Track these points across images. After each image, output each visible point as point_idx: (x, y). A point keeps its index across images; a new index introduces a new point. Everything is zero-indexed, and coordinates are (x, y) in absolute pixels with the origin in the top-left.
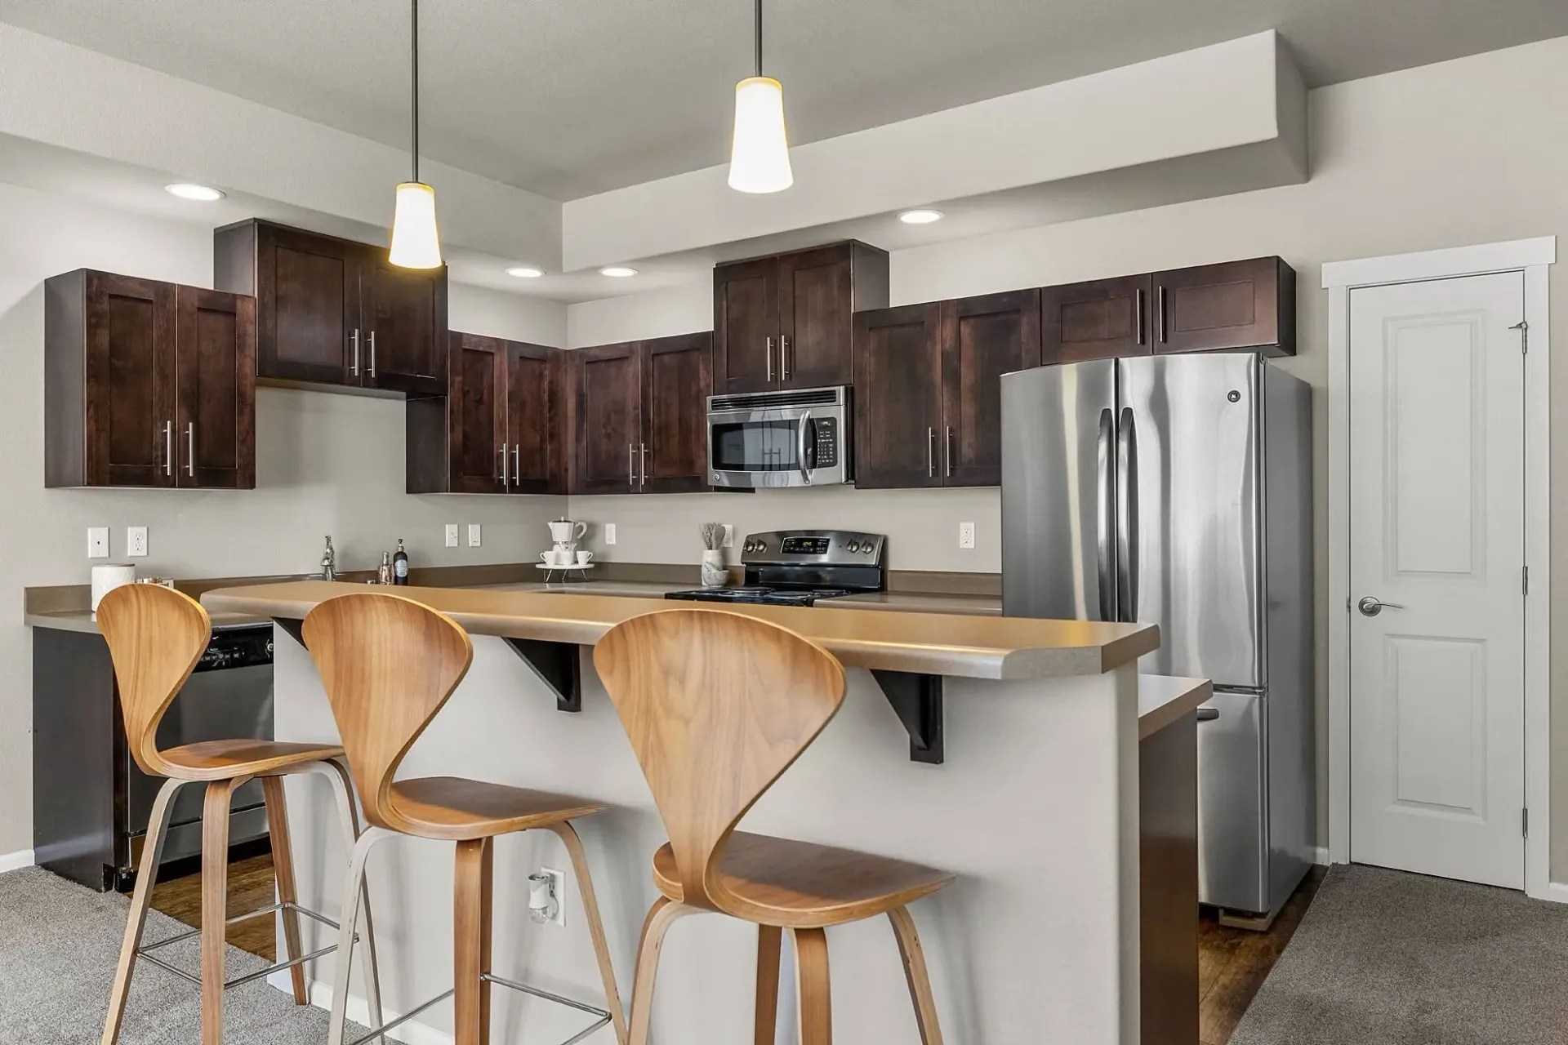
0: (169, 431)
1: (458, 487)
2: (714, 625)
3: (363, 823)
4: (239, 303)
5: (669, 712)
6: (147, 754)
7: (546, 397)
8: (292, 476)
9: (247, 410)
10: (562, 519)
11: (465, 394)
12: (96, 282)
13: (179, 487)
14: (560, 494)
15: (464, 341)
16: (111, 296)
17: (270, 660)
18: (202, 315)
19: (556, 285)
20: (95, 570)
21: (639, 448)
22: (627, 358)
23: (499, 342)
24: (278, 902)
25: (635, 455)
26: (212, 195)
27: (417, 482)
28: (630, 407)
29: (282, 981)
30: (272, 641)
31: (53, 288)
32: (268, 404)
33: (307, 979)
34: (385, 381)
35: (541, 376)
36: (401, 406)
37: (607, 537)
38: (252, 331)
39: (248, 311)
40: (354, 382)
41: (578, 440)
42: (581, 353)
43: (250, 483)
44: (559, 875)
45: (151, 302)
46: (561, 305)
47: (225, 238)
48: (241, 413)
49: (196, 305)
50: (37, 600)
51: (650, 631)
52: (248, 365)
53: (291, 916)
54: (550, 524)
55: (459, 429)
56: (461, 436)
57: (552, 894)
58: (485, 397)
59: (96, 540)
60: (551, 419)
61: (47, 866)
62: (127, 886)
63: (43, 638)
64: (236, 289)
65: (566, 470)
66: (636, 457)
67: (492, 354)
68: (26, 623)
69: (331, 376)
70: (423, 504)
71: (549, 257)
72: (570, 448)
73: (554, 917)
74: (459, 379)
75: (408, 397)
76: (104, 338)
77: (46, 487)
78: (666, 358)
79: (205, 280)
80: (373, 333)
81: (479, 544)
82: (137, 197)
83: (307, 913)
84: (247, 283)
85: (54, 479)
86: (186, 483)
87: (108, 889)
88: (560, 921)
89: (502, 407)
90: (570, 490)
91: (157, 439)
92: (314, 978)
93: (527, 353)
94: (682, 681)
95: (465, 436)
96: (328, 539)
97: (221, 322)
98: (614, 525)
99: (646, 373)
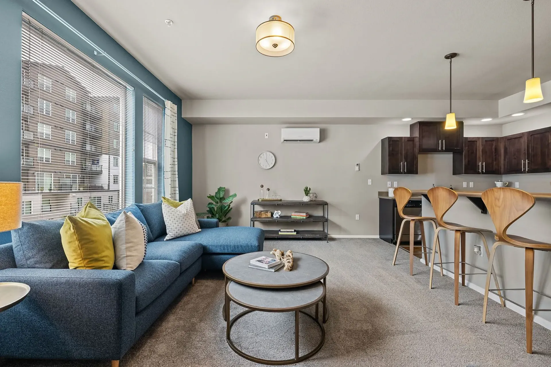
0: (402, 164)
1: (466, 173)
2: (505, 190)
3: (438, 226)
4: (415, 138)
5: (496, 206)
6: (402, 214)
7: (494, 150)
8: (425, 172)
9: (416, 159)
10: (500, 181)
11: (468, 151)
12: (390, 139)
13: (404, 174)
14: (499, 174)
15: (468, 139)
16: (392, 141)
17: (421, 207)
18: (408, 142)
19: (497, 121)
20: (389, 189)
21: (526, 161)
22: (521, 137)
23: (478, 138)
24: (422, 245)
25: (525, 163)
26: (410, 119)
27: (456, 172)
28: (523, 150)
29: (423, 261)
30: (421, 203)
31: (383, 141)
32: (420, 157)
33: (428, 262)
34: (447, 150)
35: (492, 145)
36: (452, 155)
37: (516, 186)
38: (417, 144)
39: (417, 140)
40: (440, 151)
41: (504, 160)
42: (506, 137)
43: (417, 173)
44: (482, 247)
45: (399, 141)
46: (501, 125)
47: (412, 126)
48: (415, 159)
49: (407, 140)
50: (380, 193)
51: (492, 191)
52: (417, 150)
53: (425, 248)
54: (496, 182)
55: (467, 160)
56: (467, 161)
57: (480, 250)
58: (474, 151)
59: (389, 184)
60: (495, 155)
61: (382, 239)
62: (395, 244)
63: (381, 200)
64: (414, 136)
65: (501, 168)
66: (525, 164)
67: (477, 141)
68: (378, 198)
69: (435, 150)
70: (456, 177)
71: (495, 115)
72: (502, 162)
73: (480, 254)
74: (467, 148)
75: (453, 153)
76: (391, 149)
77: (382, 174)
78: (536, 136)
79: (408, 135)
80: (444, 140)
81: (473, 187)
82: (396, 122)
83: (428, 248)
84: (417, 134)
85: (383, 173)
86: (405, 173)
87: (392, 243)
88: (482, 255)
89: (479, 153)
90: (502, 174)
91: (400, 165)
92: (429, 262)
93: (487, 140)
94: (499, 200)
95: (468, 161)
96: (433, 185)
97: (411, 142)
98: (518, 183)
99: (528, 141)
